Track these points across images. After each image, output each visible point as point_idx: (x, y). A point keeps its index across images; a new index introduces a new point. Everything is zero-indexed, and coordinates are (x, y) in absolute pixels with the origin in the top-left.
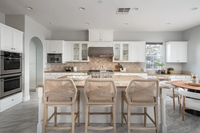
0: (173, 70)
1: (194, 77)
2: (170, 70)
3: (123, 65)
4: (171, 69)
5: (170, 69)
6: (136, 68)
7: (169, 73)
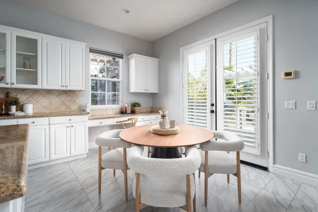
0: (140, 106)
1: (163, 116)
2: (135, 106)
3: (22, 98)
4: (137, 104)
5: (135, 104)
6: (65, 104)
7: (133, 112)
